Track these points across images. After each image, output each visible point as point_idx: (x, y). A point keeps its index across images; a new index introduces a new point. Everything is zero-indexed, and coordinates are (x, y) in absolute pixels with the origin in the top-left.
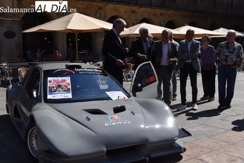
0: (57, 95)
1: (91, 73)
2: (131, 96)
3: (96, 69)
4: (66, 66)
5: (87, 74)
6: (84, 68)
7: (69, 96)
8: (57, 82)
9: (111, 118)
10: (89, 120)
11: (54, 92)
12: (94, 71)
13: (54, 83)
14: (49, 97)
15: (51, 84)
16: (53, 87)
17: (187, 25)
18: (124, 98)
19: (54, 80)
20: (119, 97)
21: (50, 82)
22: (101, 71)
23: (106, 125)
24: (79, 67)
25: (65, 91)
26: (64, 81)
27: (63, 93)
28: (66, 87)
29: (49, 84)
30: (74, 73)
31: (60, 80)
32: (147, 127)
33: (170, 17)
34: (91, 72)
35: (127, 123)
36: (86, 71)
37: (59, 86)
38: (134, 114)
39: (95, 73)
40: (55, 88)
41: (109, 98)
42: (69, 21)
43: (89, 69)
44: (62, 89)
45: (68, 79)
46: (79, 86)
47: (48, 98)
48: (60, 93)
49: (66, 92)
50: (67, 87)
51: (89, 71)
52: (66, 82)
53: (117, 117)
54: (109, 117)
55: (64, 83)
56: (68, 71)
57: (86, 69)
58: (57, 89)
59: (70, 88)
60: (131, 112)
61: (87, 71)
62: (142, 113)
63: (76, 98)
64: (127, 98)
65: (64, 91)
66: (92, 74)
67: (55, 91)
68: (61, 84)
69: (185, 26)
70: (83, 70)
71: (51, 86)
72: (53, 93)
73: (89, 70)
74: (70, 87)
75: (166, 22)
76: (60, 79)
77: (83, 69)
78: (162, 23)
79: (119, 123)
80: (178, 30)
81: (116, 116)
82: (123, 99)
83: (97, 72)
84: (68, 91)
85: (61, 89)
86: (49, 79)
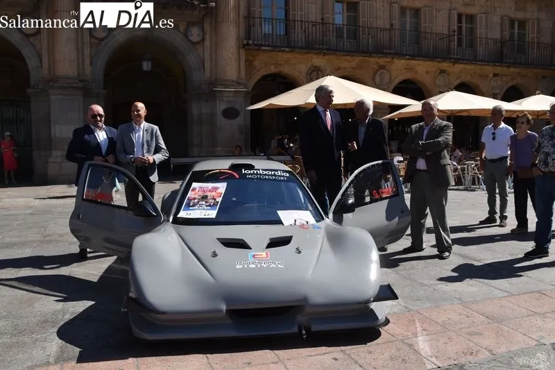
0: (195, 211)
1: (268, 177)
3: (280, 171)
4: (232, 164)
5: (261, 179)
6: (259, 170)
7: (212, 214)
8: (204, 191)
9: (254, 256)
11: (192, 206)
12: (275, 175)
13: (199, 191)
14: (182, 214)
15: (193, 193)
16: (194, 199)
18: (308, 222)
19: (201, 188)
20: (295, 221)
21: (194, 190)
22: (287, 175)
24: (251, 167)
25: (210, 206)
26: (216, 189)
27: (205, 210)
28: (213, 199)
29: (190, 194)
30: (237, 177)
31: (210, 188)
34: (269, 175)
35: (277, 266)
36: (260, 174)
37: (204, 198)
38: (299, 252)
39: (274, 178)
40: (196, 201)
41: (279, 222)
43: (266, 170)
44: (206, 202)
45: (222, 187)
46: (235, 199)
47: (179, 215)
48: (200, 209)
49: (209, 208)
50: (215, 200)
51: (266, 175)
52: (218, 191)
53: (264, 256)
54: (251, 254)
55: (214, 193)
56: (229, 173)
57: (262, 170)
58: (199, 202)
59: (218, 202)
60: (297, 249)
62: (318, 251)
65: (207, 206)
66: (269, 179)
67: (193, 206)
68: (208, 194)
70: (255, 172)
71: (193, 196)
72: (190, 208)
73: (267, 172)
74: (219, 200)
76: (210, 185)
77: (256, 170)
79: (263, 265)
81: (264, 253)
83: (280, 176)
84: (212, 206)
85: (204, 203)
86: (195, 185)
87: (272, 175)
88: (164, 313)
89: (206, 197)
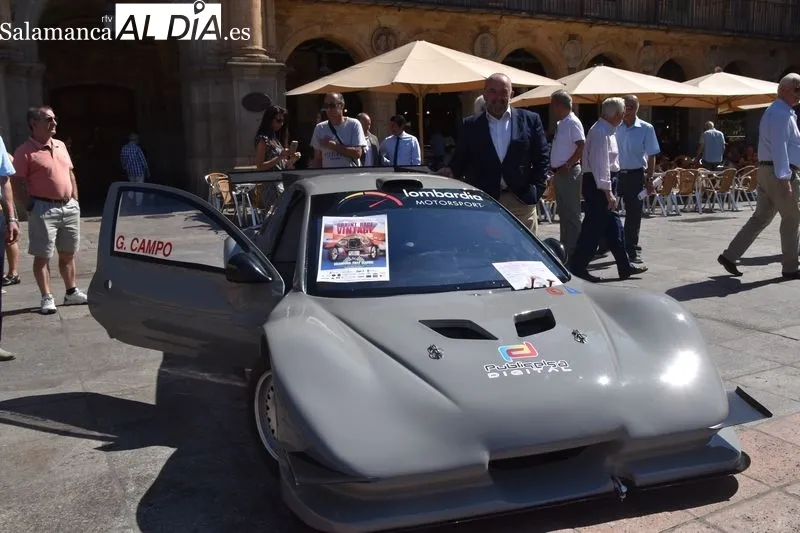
0: (346, 269)
1: (450, 203)
2: (570, 278)
3: (466, 191)
4: (379, 181)
5: (438, 206)
6: (431, 190)
7: (382, 273)
8: (349, 231)
9: (509, 352)
10: (438, 356)
11: (337, 260)
12: (460, 199)
13: (339, 233)
14: (323, 276)
15: (330, 235)
16: (337, 246)
17: (719, 71)
18: (551, 282)
19: (340, 225)
20: (533, 280)
21: (329, 229)
22: (481, 199)
23: (490, 376)
24: (416, 186)
25: (370, 258)
26: (370, 227)
27: (365, 266)
28: (373, 245)
29: (324, 238)
30: (400, 204)
31: (358, 225)
32: (624, 384)
33: (671, 50)
34: (451, 200)
35: (560, 370)
36: (435, 198)
37: (354, 244)
38: (582, 340)
39: (461, 204)
40: (341, 250)
41: (502, 284)
42: (401, 63)
43: (443, 191)
44: (362, 252)
45: (380, 223)
46: (411, 244)
47: (319, 279)
48: (355, 266)
49: (371, 262)
50: (377, 247)
51: (445, 199)
52: (376, 230)
53: (527, 350)
54: (502, 349)
55: (369, 235)
56: (382, 198)
57: (437, 190)
58: (347, 252)
59: (384, 251)
60: (574, 333)
61: (439, 199)
62: (605, 333)
63: (403, 283)
64: (557, 282)
65: (366, 259)
66: (454, 207)
67: (340, 258)
68: (360, 236)
69: (714, 72)
70: (427, 194)
71: (331, 241)
72: (336, 264)
73: (446, 194)
74: (385, 246)
75: (661, 64)
76: (357, 221)
77: (427, 190)
78: (651, 68)
79: (535, 369)
80: (696, 85)
81: (524, 346)
82: (548, 286)
83: (470, 201)
84: (378, 258)
85: (357, 253)
86: (327, 220)
87: (454, 199)
88: (376, 479)
89: (358, 241)
